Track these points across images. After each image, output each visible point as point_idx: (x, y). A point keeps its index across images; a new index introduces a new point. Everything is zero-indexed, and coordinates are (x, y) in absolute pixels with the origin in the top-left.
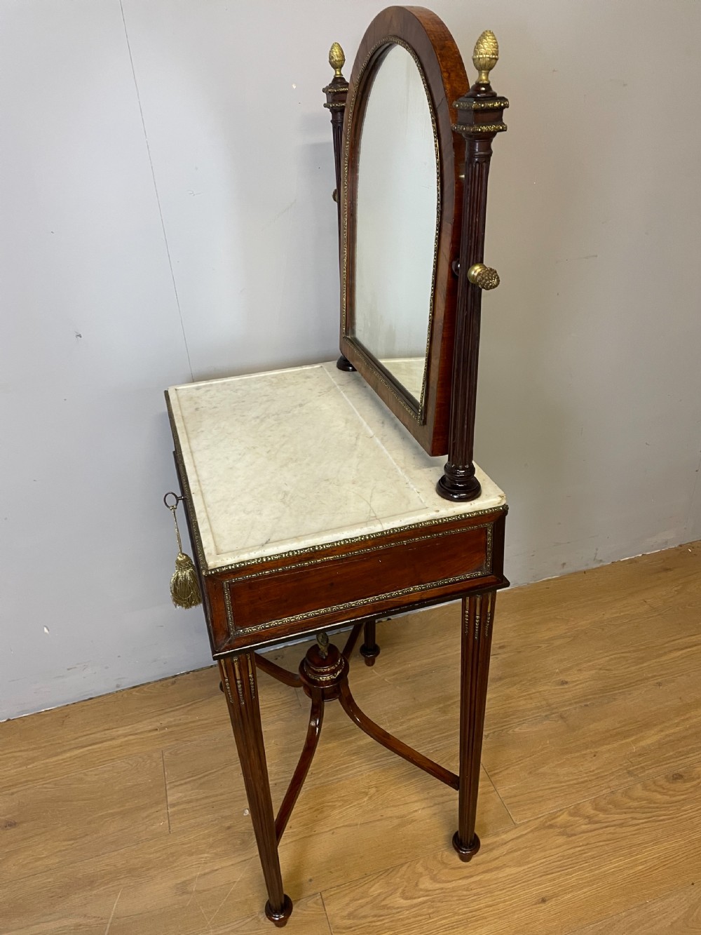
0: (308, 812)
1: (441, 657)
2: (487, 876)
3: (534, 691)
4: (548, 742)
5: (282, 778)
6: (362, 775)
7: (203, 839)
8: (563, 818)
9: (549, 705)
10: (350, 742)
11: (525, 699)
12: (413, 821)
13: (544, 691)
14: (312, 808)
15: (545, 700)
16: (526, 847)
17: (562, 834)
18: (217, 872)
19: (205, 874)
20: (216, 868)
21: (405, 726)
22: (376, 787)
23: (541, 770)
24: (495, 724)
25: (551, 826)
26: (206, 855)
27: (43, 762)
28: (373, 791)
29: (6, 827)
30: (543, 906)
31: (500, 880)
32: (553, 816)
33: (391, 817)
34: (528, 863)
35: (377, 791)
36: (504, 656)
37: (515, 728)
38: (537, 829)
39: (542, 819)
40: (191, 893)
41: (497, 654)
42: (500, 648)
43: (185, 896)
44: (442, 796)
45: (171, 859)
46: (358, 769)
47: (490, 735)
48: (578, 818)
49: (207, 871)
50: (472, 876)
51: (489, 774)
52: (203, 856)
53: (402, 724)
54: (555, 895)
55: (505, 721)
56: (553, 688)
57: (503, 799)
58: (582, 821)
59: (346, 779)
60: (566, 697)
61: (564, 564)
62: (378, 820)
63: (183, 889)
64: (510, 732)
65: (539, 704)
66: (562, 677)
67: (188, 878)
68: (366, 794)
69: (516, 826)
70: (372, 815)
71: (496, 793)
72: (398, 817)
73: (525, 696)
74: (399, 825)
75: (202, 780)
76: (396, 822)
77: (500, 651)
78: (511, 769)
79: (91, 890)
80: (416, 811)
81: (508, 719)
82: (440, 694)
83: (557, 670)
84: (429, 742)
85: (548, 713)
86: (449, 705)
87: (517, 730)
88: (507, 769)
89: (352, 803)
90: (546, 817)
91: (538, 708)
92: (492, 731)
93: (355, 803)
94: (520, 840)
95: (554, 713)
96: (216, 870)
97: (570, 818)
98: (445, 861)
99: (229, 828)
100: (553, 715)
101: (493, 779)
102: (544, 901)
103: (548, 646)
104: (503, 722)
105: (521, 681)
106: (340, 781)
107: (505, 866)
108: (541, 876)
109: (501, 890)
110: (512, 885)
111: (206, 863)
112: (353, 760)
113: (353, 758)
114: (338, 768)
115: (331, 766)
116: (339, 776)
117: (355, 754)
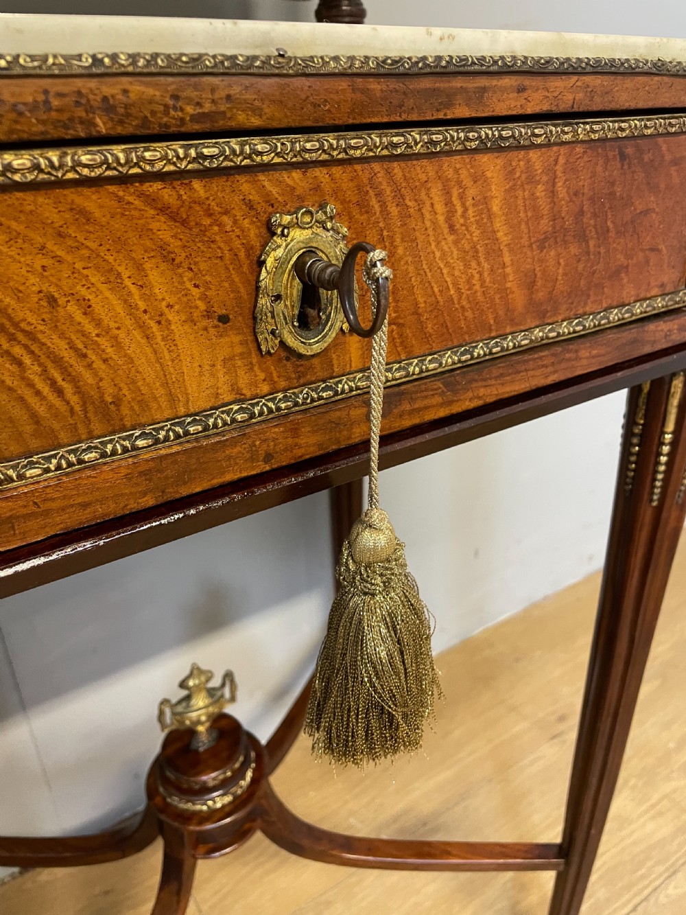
41: (562, 733)
42: (561, 720)
64: (662, 899)
77: (562, 727)
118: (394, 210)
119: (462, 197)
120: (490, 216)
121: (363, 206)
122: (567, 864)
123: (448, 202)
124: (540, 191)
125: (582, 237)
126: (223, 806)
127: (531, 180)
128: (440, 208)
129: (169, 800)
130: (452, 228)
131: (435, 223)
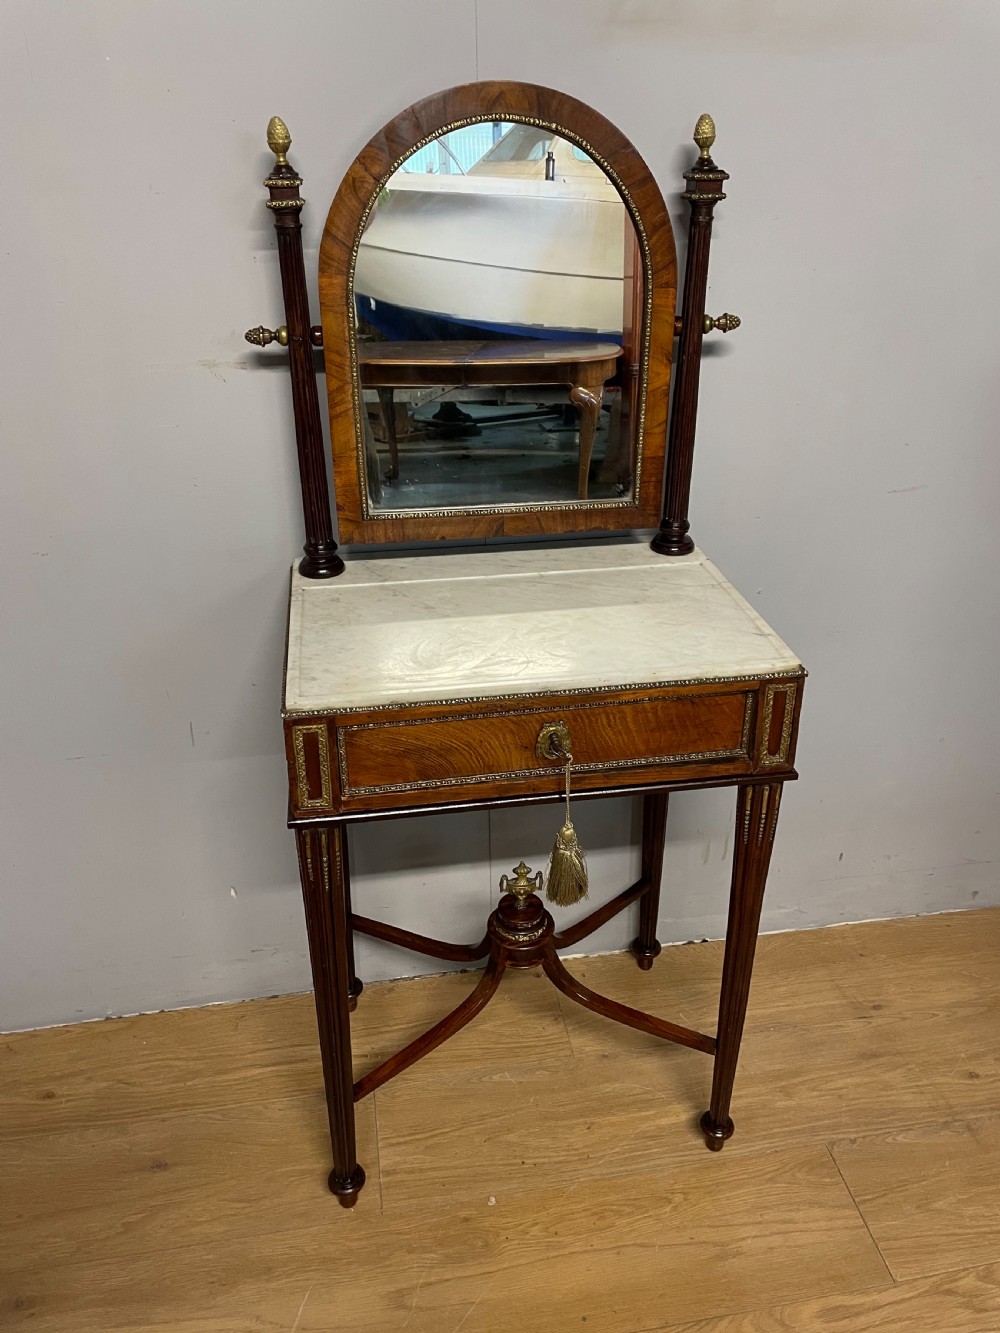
0: (583, 1215)
1: (783, 1009)
3: (925, 1082)
4: (947, 1163)
5: (544, 1157)
6: (661, 1171)
7: (430, 1230)
8: (969, 1282)
9: (951, 1107)
10: (647, 1118)
11: (914, 1093)
13: (943, 1084)
14: (586, 1210)
15: (944, 1098)
17: (966, 1306)
18: (448, 1283)
19: (430, 1284)
20: (446, 1277)
22: (684, 1193)
23: (938, 1205)
24: (867, 1124)
25: (950, 1292)
26: (433, 1255)
27: (207, 1079)
28: (678, 1198)
29: (153, 1168)
32: (953, 1277)
33: (705, 1243)
35: (685, 1200)
36: (880, 1021)
37: (897, 1135)
38: (928, 1294)
39: (935, 1279)
40: (409, 1308)
41: (871, 1017)
42: (876, 1008)
43: (402, 1313)
44: (784, 1222)
45: (382, 1254)
46: (658, 1162)
47: (859, 1141)
49: (433, 1279)
51: (857, 1200)
52: (428, 1256)
55: (882, 1123)
56: (957, 1081)
57: (877, 1242)
59: (639, 1174)
60: (978, 1099)
61: (976, 893)
62: (686, 1244)
63: (398, 1300)
64: (890, 1140)
65: (934, 1104)
66: (970, 1068)
67: (405, 1286)
68: (669, 1201)
69: (895, 1284)
70: (677, 1234)
71: (866, 1230)
72: (716, 1245)
73: (912, 1087)
74: (718, 1257)
75: (430, 1142)
76: (713, 1251)
77: (874, 1013)
78: (890, 1196)
79: (267, 1281)
80: (744, 1239)
81: (885, 1119)
82: (783, 1066)
83: (963, 1055)
84: (765, 1137)
85: (949, 1119)
86: (796, 1085)
87: (900, 1138)
88: (885, 1195)
89: (647, 1212)
90: (942, 1276)
91: (933, 1109)
92: (862, 1134)
93: (651, 1213)
94: (900, 1307)
95: (956, 1121)
96: (447, 1280)
97: (980, 1283)
98: (786, 1322)
99: (466, 1220)
100: (956, 1124)
101: (861, 1208)
103: (948, 1016)
104: (876, 1124)
105: (906, 1064)
106: (628, 1176)
111: (433, 1268)
112: (649, 1147)
113: (650, 1143)
114: (627, 1155)
115: (617, 1150)
116: (628, 1168)
117: (652, 1137)
118: (586, 721)
119: (614, 718)
120: (627, 722)
121: (575, 720)
123: (608, 718)
124: (650, 715)
125: (673, 728)
127: (645, 710)
128: (604, 720)
130: (610, 726)
131: (603, 725)
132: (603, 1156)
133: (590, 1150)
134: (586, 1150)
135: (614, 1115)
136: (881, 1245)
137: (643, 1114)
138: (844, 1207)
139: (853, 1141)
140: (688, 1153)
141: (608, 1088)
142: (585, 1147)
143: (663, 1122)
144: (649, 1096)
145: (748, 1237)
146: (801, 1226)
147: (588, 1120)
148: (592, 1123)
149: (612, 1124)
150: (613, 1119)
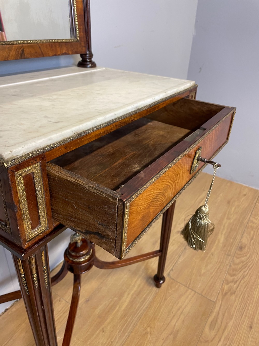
2: (226, 333)
6: (137, 325)
8: (226, 287)
10: (118, 311)
12: (178, 331)
16: (226, 310)
17: (232, 294)
21: (136, 286)
22: (149, 326)
23: (202, 272)
24: (171, 262)
25: (226, 294)
28: (148, 329)
30: (253, 330)
31: (231, 331)
32: (222, 289)
33: (167, 337)
34: (233, 316)
35: (151, 328)
37: (179, 260)
38: (223, 299)
39: (220, 293)
44: (179, 309)
46: (133, 323)
47: (173, 269)
48: (230, 284)
50: (221, 338)
53: (134, 286)
54: (252, 322)
57: (201, 294)
58: (232, 284)
59: (132, 332)
62: (163, 343)
64: (179, 263)
68: (147, 333)
69: (215, 303)
71: (196, 293)
72: (170, 334)
74: (175, 338)
76: (171, 337)
80: (175, 325)
81: (173, 258)
89: (144, 343)
90: (221, 291)
92: (172, 266)
93: (146, 343)
94: (222, 308)
97: (228, 285)
98: (206, 340)
101: (190, 287)
102: (251, 327)
106: (129, 336)
107: (227, 324)
108: (241, 318)
109: (235, 336)
110: (237, 329)
112: (127, 321)
113: (126, 318)
114: (123, 329)
115: (118, 331)
116: (127, 334)
117: (125, 316)
122: (162, 254)
126: (88, 258)
129: (74, 260)
132: (116, 337)
133: (110, 339)
134: (109, 341)
135: (107, 319)
136: (203, 294)
137: (116, 310)
138: (187, 291)
139: (172, 270)
140: (138, 311)
141: (97, 311)
142: (108, 340)
143: (123, 307)
144: (112, 303)
145: (175, 324)
146: (183, 306)
147: (100, 329)
148: (103, 329)
149: (109, 323)
150: (108, 321)
